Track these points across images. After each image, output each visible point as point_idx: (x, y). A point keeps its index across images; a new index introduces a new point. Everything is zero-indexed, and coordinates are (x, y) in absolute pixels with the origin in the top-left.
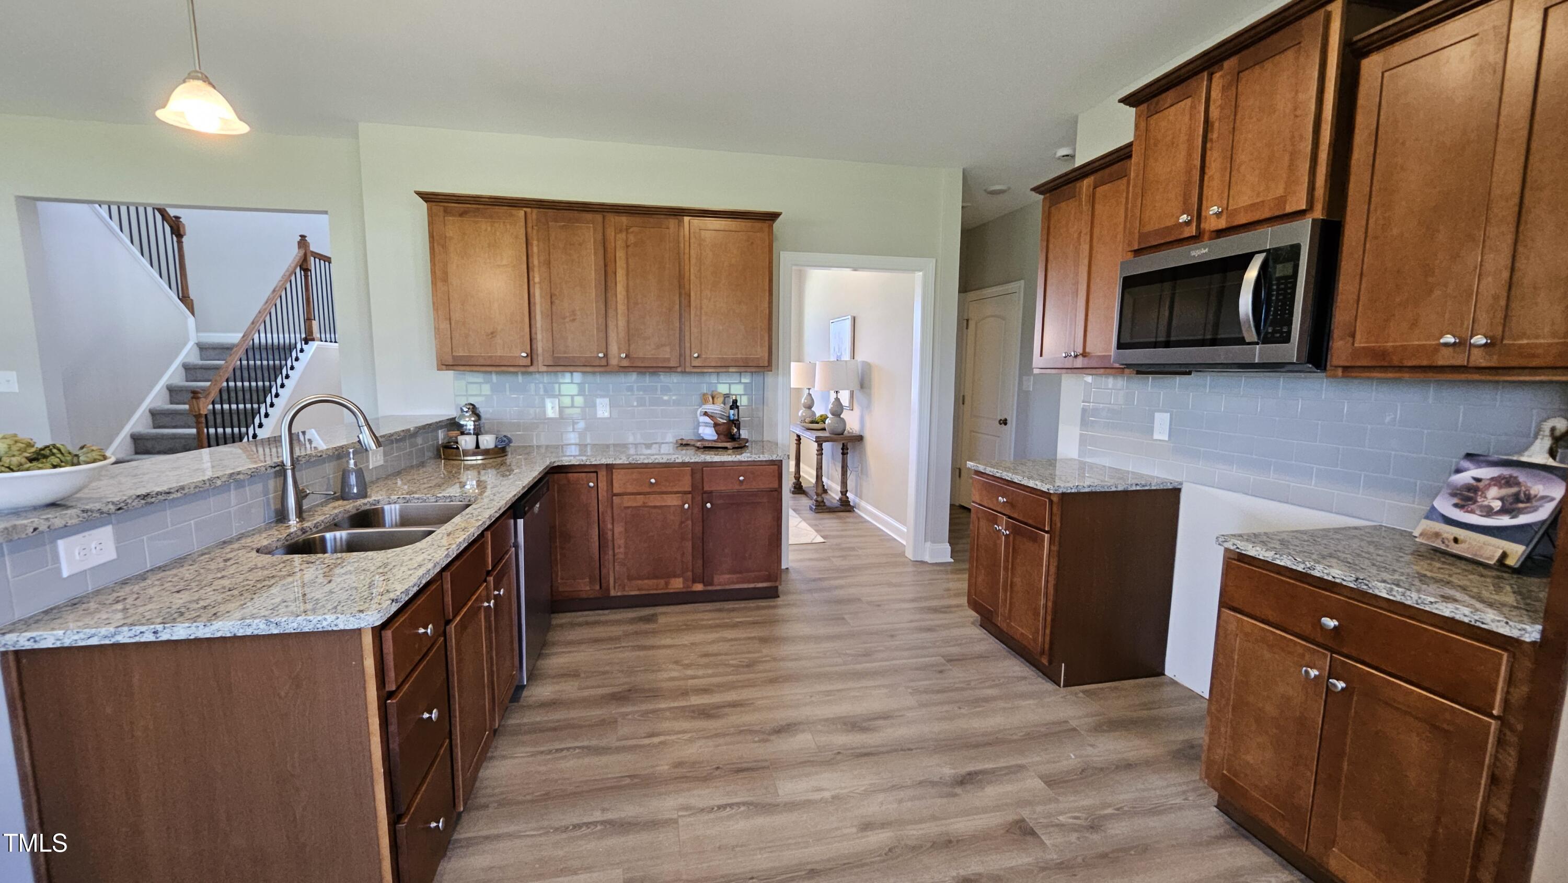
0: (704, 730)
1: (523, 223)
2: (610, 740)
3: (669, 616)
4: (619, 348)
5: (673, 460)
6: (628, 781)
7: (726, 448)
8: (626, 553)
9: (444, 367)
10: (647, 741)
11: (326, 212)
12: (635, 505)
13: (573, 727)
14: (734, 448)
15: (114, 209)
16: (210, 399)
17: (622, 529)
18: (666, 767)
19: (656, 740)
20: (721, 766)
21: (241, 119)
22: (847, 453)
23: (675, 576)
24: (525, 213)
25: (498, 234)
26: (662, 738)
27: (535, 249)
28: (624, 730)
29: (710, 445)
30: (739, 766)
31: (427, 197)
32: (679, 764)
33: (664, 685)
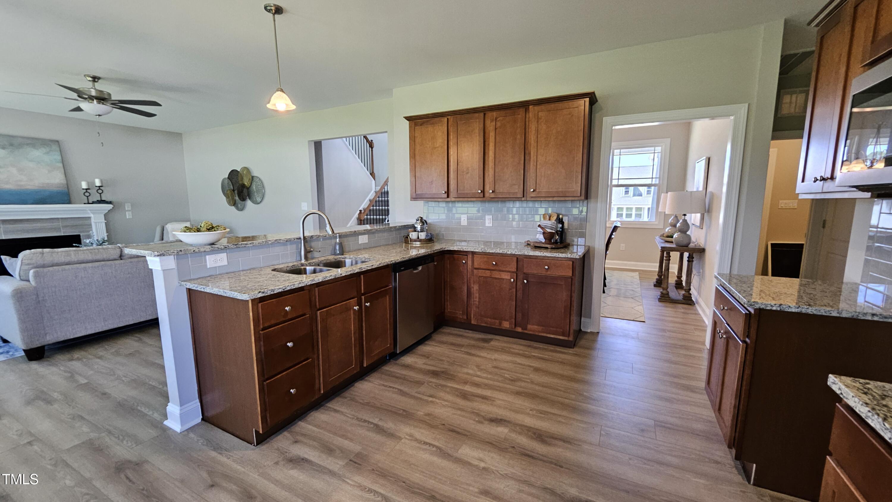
0: (456, 404)
1: (446, 125)
2: (413, 391)
3: (499, 342)
4: (490, 187)
5: (506, 252)
6: (401, 412)
7: (547, 248)
8: (479, 302)
9: (413, 199)
10: (426, 398)
11: (386, 132)
12: (484, 275)
13: (404, 379)
14: (552, 248)
15: (348, 139)
16: (366, 213)
17: (478, 288)
18: (422, 413)
19: (431, 399)
20: (446, 424)
21: (293, 104)
22: (693, 261)
23: (505, 320)
24: (448, 119)
25: (436, 132)
26: (434, 400)
27: (451, 137)
28: (422, 389)
29: (538, 246)
30: (454, 428)
31: (408, 118)
32: (428, 415)
33: (460, 375)
